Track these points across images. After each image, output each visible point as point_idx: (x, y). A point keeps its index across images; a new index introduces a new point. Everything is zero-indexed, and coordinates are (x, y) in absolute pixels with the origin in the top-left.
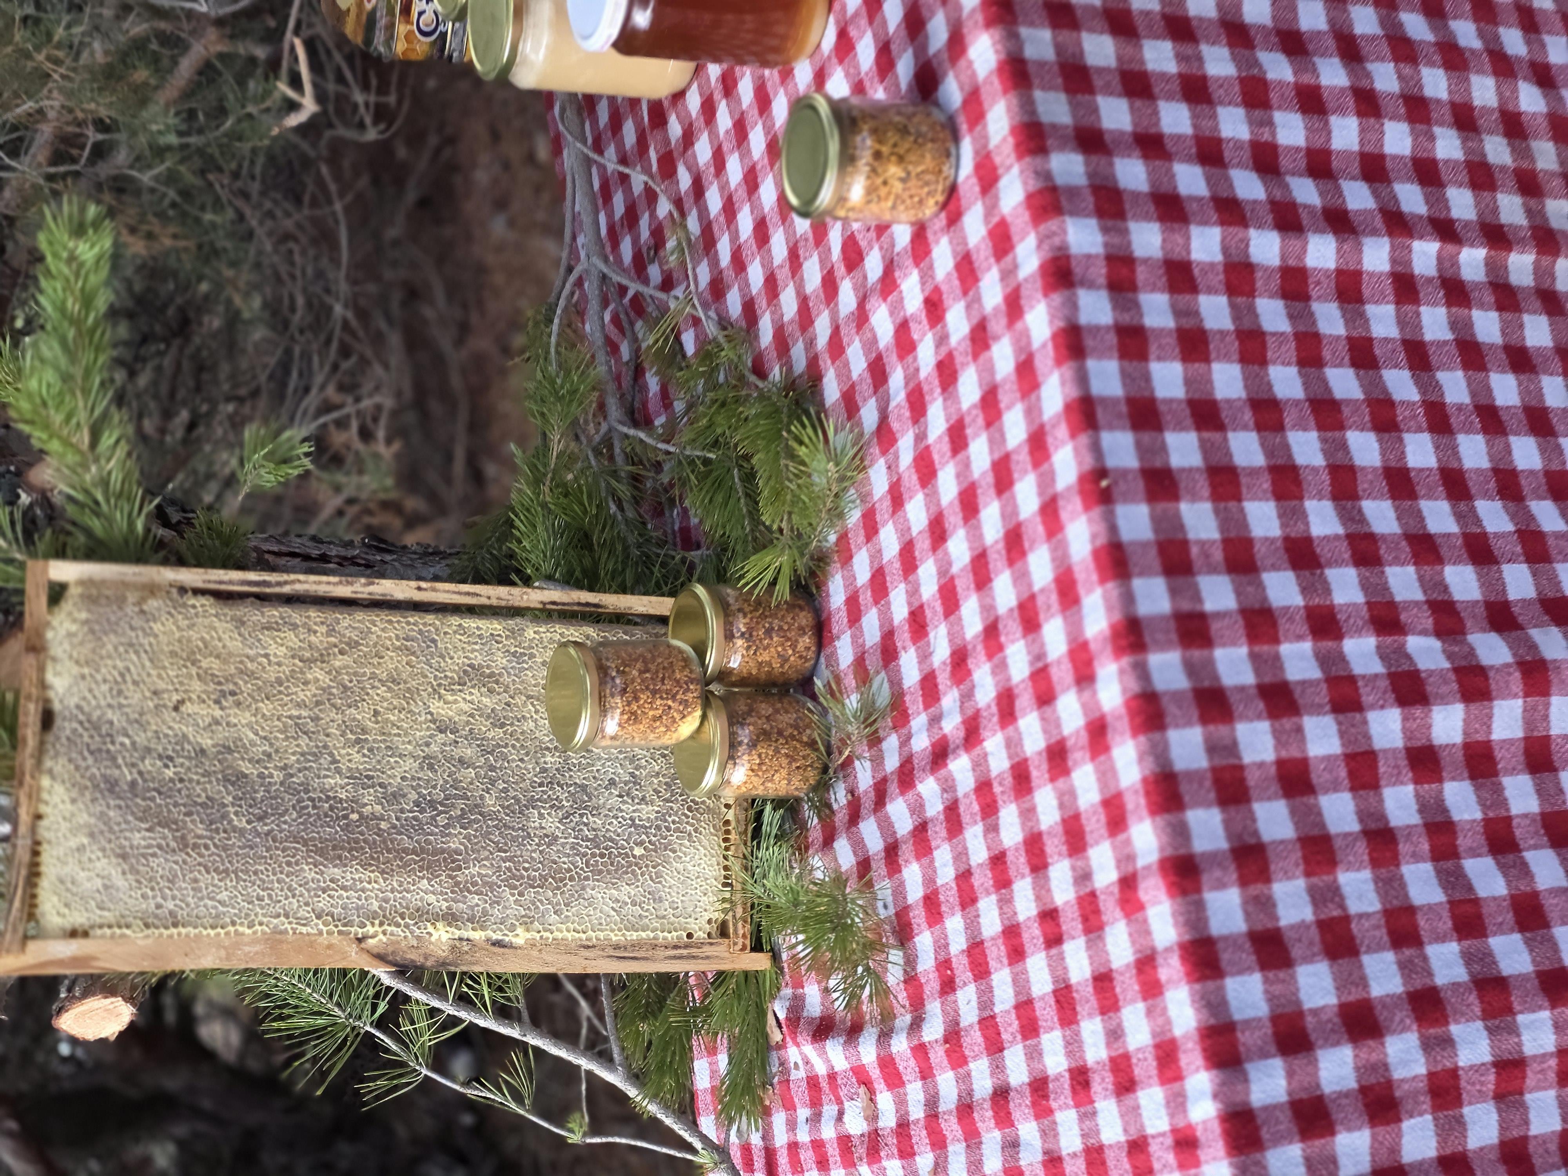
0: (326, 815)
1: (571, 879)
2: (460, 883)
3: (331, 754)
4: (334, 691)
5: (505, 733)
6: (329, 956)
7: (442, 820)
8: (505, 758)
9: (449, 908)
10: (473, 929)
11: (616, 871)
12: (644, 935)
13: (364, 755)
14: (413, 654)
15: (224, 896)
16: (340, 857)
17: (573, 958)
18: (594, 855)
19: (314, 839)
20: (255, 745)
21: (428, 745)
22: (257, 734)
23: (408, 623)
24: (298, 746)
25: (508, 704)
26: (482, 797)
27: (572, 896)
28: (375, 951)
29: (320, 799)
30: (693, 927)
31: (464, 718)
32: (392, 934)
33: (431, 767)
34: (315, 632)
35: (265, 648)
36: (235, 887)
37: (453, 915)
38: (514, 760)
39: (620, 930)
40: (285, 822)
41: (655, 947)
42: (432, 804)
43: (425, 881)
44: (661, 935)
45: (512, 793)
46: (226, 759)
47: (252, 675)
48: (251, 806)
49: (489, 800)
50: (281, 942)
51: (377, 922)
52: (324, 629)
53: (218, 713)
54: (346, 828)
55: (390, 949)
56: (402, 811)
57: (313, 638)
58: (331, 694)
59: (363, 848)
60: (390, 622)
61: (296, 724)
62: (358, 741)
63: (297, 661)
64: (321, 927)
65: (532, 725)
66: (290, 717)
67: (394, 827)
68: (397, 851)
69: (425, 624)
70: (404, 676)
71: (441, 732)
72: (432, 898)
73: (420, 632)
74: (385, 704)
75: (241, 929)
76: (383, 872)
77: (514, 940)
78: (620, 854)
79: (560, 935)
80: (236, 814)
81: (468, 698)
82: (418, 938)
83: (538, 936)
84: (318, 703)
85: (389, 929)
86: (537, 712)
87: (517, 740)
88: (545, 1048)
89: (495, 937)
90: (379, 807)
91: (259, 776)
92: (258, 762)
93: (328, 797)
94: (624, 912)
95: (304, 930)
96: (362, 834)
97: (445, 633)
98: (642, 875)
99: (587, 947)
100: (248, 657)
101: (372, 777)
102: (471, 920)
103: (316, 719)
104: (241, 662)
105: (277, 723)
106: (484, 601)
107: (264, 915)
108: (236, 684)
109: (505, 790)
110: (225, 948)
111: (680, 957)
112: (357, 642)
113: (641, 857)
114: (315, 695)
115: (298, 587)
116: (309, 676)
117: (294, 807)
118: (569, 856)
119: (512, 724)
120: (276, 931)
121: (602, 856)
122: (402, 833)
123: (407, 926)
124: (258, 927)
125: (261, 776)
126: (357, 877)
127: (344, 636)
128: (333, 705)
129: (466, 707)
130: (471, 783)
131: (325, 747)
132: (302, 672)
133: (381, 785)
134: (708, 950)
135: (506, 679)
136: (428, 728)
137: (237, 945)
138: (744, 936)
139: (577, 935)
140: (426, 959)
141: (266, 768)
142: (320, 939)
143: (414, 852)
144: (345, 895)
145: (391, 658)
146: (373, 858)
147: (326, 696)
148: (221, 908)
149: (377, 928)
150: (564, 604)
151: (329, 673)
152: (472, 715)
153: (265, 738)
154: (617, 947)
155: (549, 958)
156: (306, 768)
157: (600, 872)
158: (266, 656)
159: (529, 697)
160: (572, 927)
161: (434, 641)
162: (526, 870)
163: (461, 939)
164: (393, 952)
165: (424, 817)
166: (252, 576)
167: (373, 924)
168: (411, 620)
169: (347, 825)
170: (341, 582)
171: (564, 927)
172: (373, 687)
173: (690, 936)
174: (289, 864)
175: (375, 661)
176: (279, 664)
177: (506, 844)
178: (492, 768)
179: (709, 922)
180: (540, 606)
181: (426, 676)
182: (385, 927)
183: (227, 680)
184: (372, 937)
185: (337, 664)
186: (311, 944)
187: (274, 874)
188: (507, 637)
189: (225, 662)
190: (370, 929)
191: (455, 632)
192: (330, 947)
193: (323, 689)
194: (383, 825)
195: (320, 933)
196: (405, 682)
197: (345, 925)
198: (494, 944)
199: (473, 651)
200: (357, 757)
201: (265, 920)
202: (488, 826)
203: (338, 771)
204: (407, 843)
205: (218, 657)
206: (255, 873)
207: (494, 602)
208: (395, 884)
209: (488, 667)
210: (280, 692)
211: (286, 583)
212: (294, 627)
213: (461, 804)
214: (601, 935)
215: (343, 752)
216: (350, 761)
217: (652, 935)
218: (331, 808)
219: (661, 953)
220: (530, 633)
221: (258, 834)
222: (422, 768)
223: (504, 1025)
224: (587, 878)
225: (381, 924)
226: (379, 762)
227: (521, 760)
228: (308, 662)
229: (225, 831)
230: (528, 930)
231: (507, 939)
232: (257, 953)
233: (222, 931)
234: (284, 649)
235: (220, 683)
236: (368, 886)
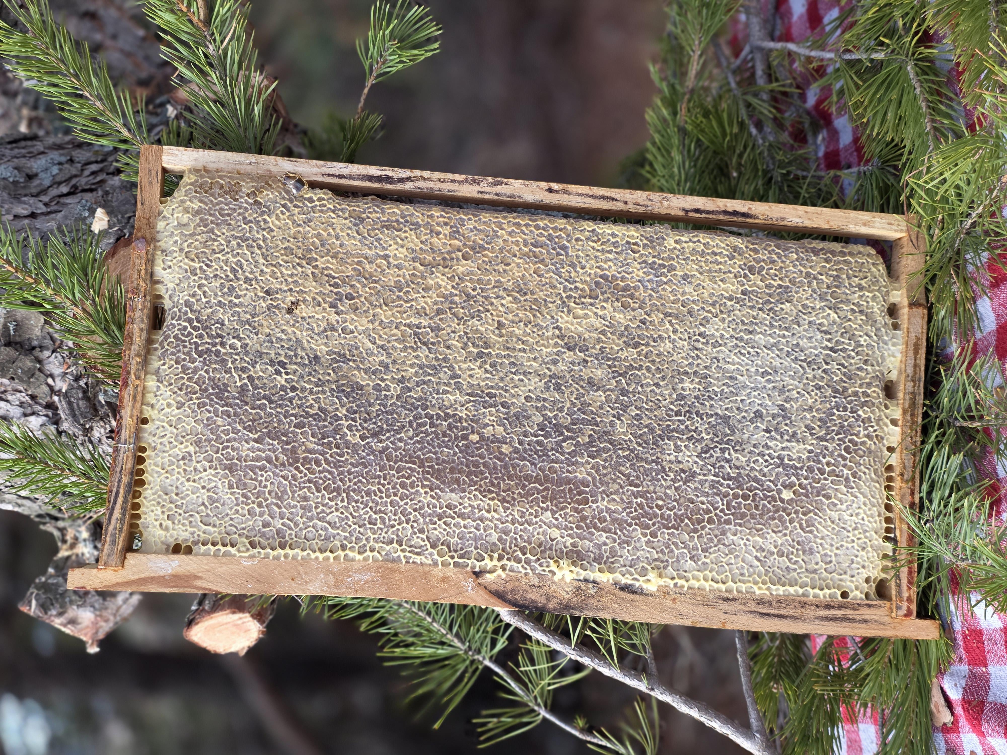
0: (444, 435)
1: (711, 521)
2: (586, 518)
3: (451, 368)
4: (457, 299)
5: (639, 354)
6: (444, 590)
7: (568, 447)
8: (639, 383)
9: (573, 545)
10: (600, 571)
11: (761, 515)
12: (792, 590)
13: (486, 371)
14: (542, 261)
15: (334, 516)
16: (457, 481)
17: (710, 611)
18: (736, 496)
19: (429, 460)
20: (372, 354)
21: (555, 362)
22: (374, 343)
23: (537, 227)
24: (416, 357)
25: (643, 322)
26: (612, 424)
27: (711, 540)
28: (493, 587)
29: (439, 417)
30: (848, 585)
31: (595, 335)
32: (512, 570)
33: (558, 388)
34: (438, 233)
35: (385, 249)
36: (347, 508)
37: (578, 553)
38: (648, 385)
39: (764, 583)
40: (401, 440)
41: (804, 605)
42: (558, 428)
43: (549, 513)
44: (811, 592)
45: (646, 421)
46: (341, 368)
47: (370, 277)
48: (365, 421)
49: (620, 428)
50: (394, 571)
51: (496, 555)
52: (447, 230)
53: (334, 318)
54: (465, 450)
55: (509, 587)
56: (525, 434)
57: (435, 240)
58: (452, 302)
59: (482, 473)
60: (518, 225)
61: (416, 334)
62: (480, 355)
63: (418, 265)
64: (436, 557)
65: (669, 345)
66: (409, 326)
67: (517, 451)
68: (519, 478)
69: (555, 229)
70: (531, 286)
71: (569, 349)
72: (555, 533)
73: (550, 238)
74: (510, 316)
75: (351, 554)
76: (503, 501)
77: (645, 586)
78: (766, 497)
79: (696, 584)
80: (350, 428)
81: (600, 313)
82: (540, 576)
83: (671, 583)
84: (439, 312)
85: (509, 564)
86: (675, 331)
87: (653, 362)
88: (675, 705)
89: (626, 580)
90: (502, 428)
91: (374, 388)
92: (374, 373)
93: (447, 414)
94: (769, 564)
95: (418, 559)
96: (482, 456)
97: (577, 240)
98: (791, 522)
99: (728, 600)
100: (366, 258)
101: (495, 396)
102: (598, 560)
103: (436, 329)
104: (359, 263)
105: (395, 331)
106: (620, 206)
107: (376, 540)
108: (352, 286)
109: (638, 418)
110: (333, 574)
111: (834, 619)
112: (481, 247)
113: (790, 501)
114: (435, 303)
115: (421, 184)
116: (431, 282)
117: (410, 422)
118: (708, 495)
119: (647, 345)
120: (388, 559)
121: (745, 497)
122: (524, 459)
123: (528, 562)
124: (368, 553)
125: (377, 388)
126: (475, 504)
127: (468, 239)
128: (454, 314)
129: (597, 323)
130: (601, 408)
131: (445, 360)
132: (423, 277)
133: (503, 405)
134: (866, 613)
135: (641, 293)
136: (556, 344)
137: (347, 572)
138: (909, 600)
139: (716, 586)
140: (548, 600)
141: (382, 380)
142: (435, 571)
143: (537, 480)
144: (462, 523)
145: (518, 265)
146: (493, 485)
147: (447, 305)
148: (330, 529)
149: (495, 562)
150: (708, 212)
151: (451, 279)
152: (603, 332)
153: (382, 347)
154: (760, 602)
155: (684, 609)
156: (424, 382)
157: (743, 516)
158: (386, 257)
159: (667, 315)
160: (710, 575)
161: (564, 248)
162: (660, 508)
163: (586, 581)
164: (512, 590)
165: (549, 442)
166: (374, 170)
167: (491, 558)
168: (541, 224)
169: (467, 446)
170: (466, 181)
171: (701, 575)
172: (498, 297)
173: (844, 595)
174: (403, 485)
175: (501, 268)
176: (399, 267)
177: (638, 478)
178: (624, 392)
179: (867, 580)
180: (682, 214)
181: (555, 287)
182: (505, 561)
183: (344, 282)
184: (490, 572)
185: (461, 269)
186: (425, 576)
187: (388, 496)
188: (645, 246)
189: (342, 262)
190: (488, 563)
191: (588, 239)
192: (445, 579)
193: (445, 297)
194: (505, 449)
195: (435, 564)
196: (533, 293)
197: (461, 557)
198: (622, 589)
199: (608, 260)
200: (479, 373)
201: (377, 546)
202: (618, 456)
203: (458, 387)
204: (529, 469)
205: (334, 257)
206: (368, 494)
207: (631, 208)
208: (516, 513)
209: (623, 279)
210: (399, 298)
211: (409, 179)
212: (416, 226)
213: (588, 430)
214: (743, 587)
215: (464, 366)
216: (471, 376)
217: (801, 591)
218: (450, 427)
219: (811, 612)
220: (670, 243)
221: (373, 452)
222: (548, 388)
223: (630, 676)
224: (728, 522)
225: (500, 558)
226: (502, 379)
227: (657, 385)
228: (431, 266)
229: (337, 447)
230: (660, 576)
231: (637, 584)
232: (367, 582)
233: (332, 556)
234: (404, 250)
235: (336, 285)
236: (487, 515)
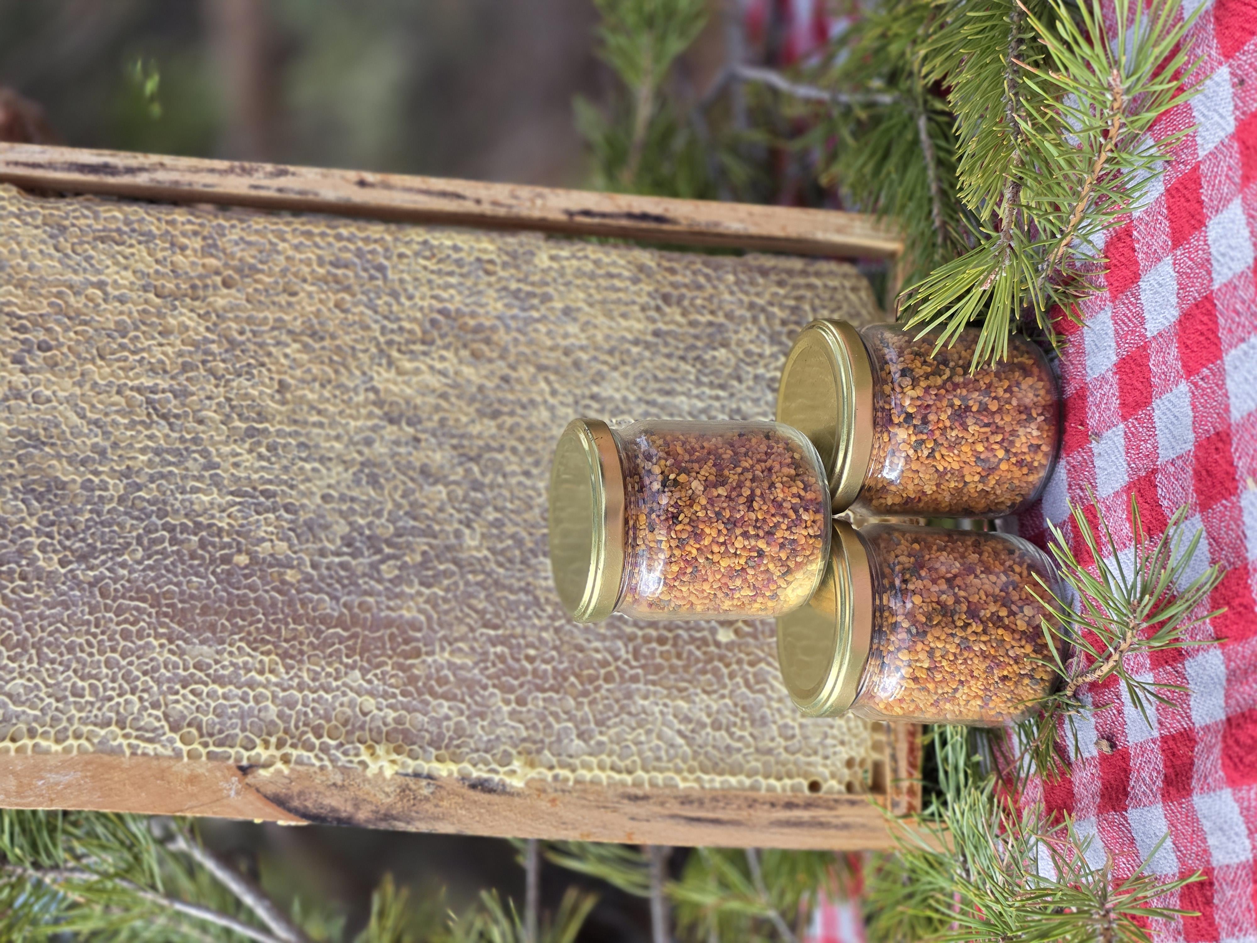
0: (193, 556)
1: (608, 678)
2: (416, 678)
3: (205, 453)
4: (214, 347)
5: (500, 427)
6: (192, 795)
7: (388, 570)
8: (499, 469)
9: (398, 721)
10: (439, 759)
11: (686, 668)
12: (733, 781)
13: (261, 457)
14: (347, 289)
15: (17, 685)
16: (212, 627)
17: (609, 816)
18: (647, 639)
19: (168, 594)
20: (80, 434)
21: (368, 442)
22: (83, 417)
23: (339, 238)
24: (150, 437)
25: (505, 379)
26: (458, 534)
27: (609, 707)
28: (270, 790)
29: (184, 528)
30: (821, 771)
31: (432, 400)
32: (299, 762)
33: (374, 481)
34: (183, 248)
35: (98, 272)
36: (37, 672)
37: (406, 733)
38: (514, 474)
39: (691, 771)
40: (123, 565)
41: (752, 803)
42: (373, 542)
43: (357, 673)
44: (764, 782)
45: (510, 529)
46: (30, 456)
47: (76, 317)
48: (68, 537)
49: (471, 540)
50: (111, 768)
51: (273, 740)
52: (197, 243)
53: (19, 379)
54: (227, 579)
55: (296, 788)
56: (322, 553)
57: (179, 258)
58: (207, 352)
59: (253, 613)
60: (308, 234)
61: (149, 402)
62: (251, 433)
63: (151, 296)
64: (179, 744)
65: (545, 414)
66: (139, 390)
67: (308, 579)
68: (312, 621)
69: (367, 240)
70: (331, 326)
71: (392, 421)
72: (370, 703)
73: (359, 253)
74: (298, 373)
75: (44, 743)
76: (285, 655)
77: (508, 780)
78: (693, 640)
79: (588, 775)
80: (42, 548)
81: (439, 365)
82: (344, 770)
83: (549, 775)
84: (185, 367)
85: (295, 753)
86: (554, 393)
87: (521, 439)
89: (475, 774)
90: (284, 545)
91: (83, 487)
92: (83, 463)
93: (198, 525)
94: (699, 741)
95: (150, 748)
96: (252, 588)
97: (401, 256)
98: (732, 676)
99: (635, 798)
100: (71, 287)
101: (274, 494)
102: (435, 743)
103: (181, 394)
104: (59, 295)
105: (116, 398)
106: (469, 207)
107: (83, 721)
108: (49, 330)
109: (498, 524)
110: (14, 773)
111: (798, 824)
112: (252, 268)
113: (730, 646)
114: (180, 354)
115: (162, 176)
116: (173, 322)
117: (139, 539)
118: (603, 638)
119: (512, 414)
120: (103, 748)
121: (662, 641)
122: (320, 591)
123: (325, 749)
124: (71, 741)
125: (87, 486)
126: (240, 661)
127: (232, 256)
128: (212, 372)
129: (434, 381)
130: (441, 510)
131: (196, 440)
132: (160, 315)
133: (287, 508)
134: (846, 814)
135: (502, 337)
136: (370, 415)
137: (37, 771)
138: (911, 792)
139: (617, 776)
140: (357, 806)
141: (96, 473)
142: (177, 767)
143: (340, 623)
144: (220, 691)
145: (310, 295)
146: (269, 631)
147: (199, 356)
148: (11, 706)
149: (272, 751)
150: (604, 215)
151: (204, 317)
152: (444, 396)
153: (96, 423)
154: (686, 800)
155: (568, 815)
156: (162, 476)
157: (658, 669)
158: (101, 285)
159: (541, 368)
160: (608, 761)
161: (381, 268)
162: (531, 659)
163: (417, 775)
164: (301, 794)
165: (361, 564)
166: (86, 156)
167: (267, 745)
168: (344, 232)
169: (229, 573)
170: (231, 170)
171: (594, 761)
172: (278, 343)
173: (814, 786)
174: (126, 635)
175: (283, 299)
176: (122, 300)
177: (497, 614)
178: (477, 486)
179: (850, 763)
180: (563, 218)
181: (367, 328)
182: (287, 749)
183: (35, 324)
184: (266, 766)
185: (220, 302)
186: (162, 774)
187: (101, 652)
188: (505, 265)
189: (33, 293)
190: (261, 753)
191: (417, 254)
192: (193, 779)
193: (195, 344)
194: (290, 576)
195: (178, 755)
196: (333, 337)
197: (220, 744)
198: (473, 786)
199: (448, 286)
200: (248, 459)
201: (85, 729)
202: (467, 583)
203: (216, 482)
204: (328, 607)
205: (20, 285)
206: (70, 649)
207: (487, 209)
208: (305, 675)
209: (473, 315)
210: (122, 347)
211: (141, 169)
212: (149, 237)
213: (422, 544)
214: (660, 778)
215: (225, 449)
216: (236, 465)
217: (747, 782)
218: (203, 544)
219: (763, 814)
220: (543, 259)
221: (79, 584)
222: (358, 482)
224: (635, 679)
225: (280, 744)
226: (286, 469)
227: (527, 474)
228: (173, 298)
229: (23, 578)
230: (532, 765)
231: (496, 778)
232: (68, 786)
233: (12, 746)
234: (129, 274)
235: (22, 329)
236: (259, 678)
